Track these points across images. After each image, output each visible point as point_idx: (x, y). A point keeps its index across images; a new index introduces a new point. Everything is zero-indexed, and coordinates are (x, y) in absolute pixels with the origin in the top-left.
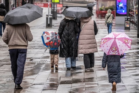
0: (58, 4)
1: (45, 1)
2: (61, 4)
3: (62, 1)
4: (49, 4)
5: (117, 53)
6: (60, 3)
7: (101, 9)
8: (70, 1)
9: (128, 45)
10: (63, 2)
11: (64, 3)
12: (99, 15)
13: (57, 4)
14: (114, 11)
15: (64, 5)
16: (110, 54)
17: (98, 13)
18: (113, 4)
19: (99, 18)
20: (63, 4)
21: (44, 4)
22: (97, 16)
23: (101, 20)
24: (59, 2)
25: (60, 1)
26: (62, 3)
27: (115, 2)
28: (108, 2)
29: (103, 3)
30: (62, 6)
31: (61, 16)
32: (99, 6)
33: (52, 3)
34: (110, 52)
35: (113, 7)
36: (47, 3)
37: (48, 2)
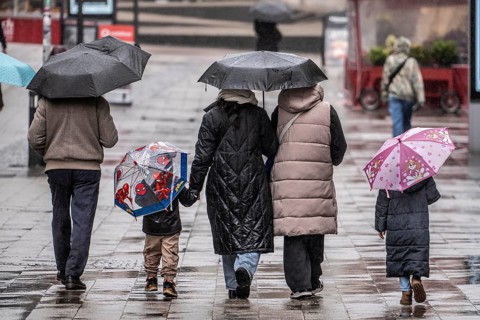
0: (108, 23)
1: (26, 5)
2: (124, 23)
3: (130, 5)
4: (47, 21)
5: (425, 172)
6: (122, 16)
7: (374, 53)
8: (186, 4)
9: (445, 140)
10: (136, 10)
11: (143, 17)
12: (364, 92)
13: (101, 23)
14: (463, 66)
15: (143, 31)
16: (409, 184)
17: (359, 79)
18: (455, 27)
19: (364, 111)
20: (136, 24)
21: (16, 21)
22: (350, 103)
23: (377, 122)
24: (116, 9)
25: (120, 5)
26: (128, 17)
27: (465, 11)
28: (425, 11)
29: (388, 16)
30: (129, 34)
31: (127, 100)
32: (364, 40)
33: (71, 16)
34: (404, 181)
35: (450, 43)
36: (36, 14)
37: (43, 10)
